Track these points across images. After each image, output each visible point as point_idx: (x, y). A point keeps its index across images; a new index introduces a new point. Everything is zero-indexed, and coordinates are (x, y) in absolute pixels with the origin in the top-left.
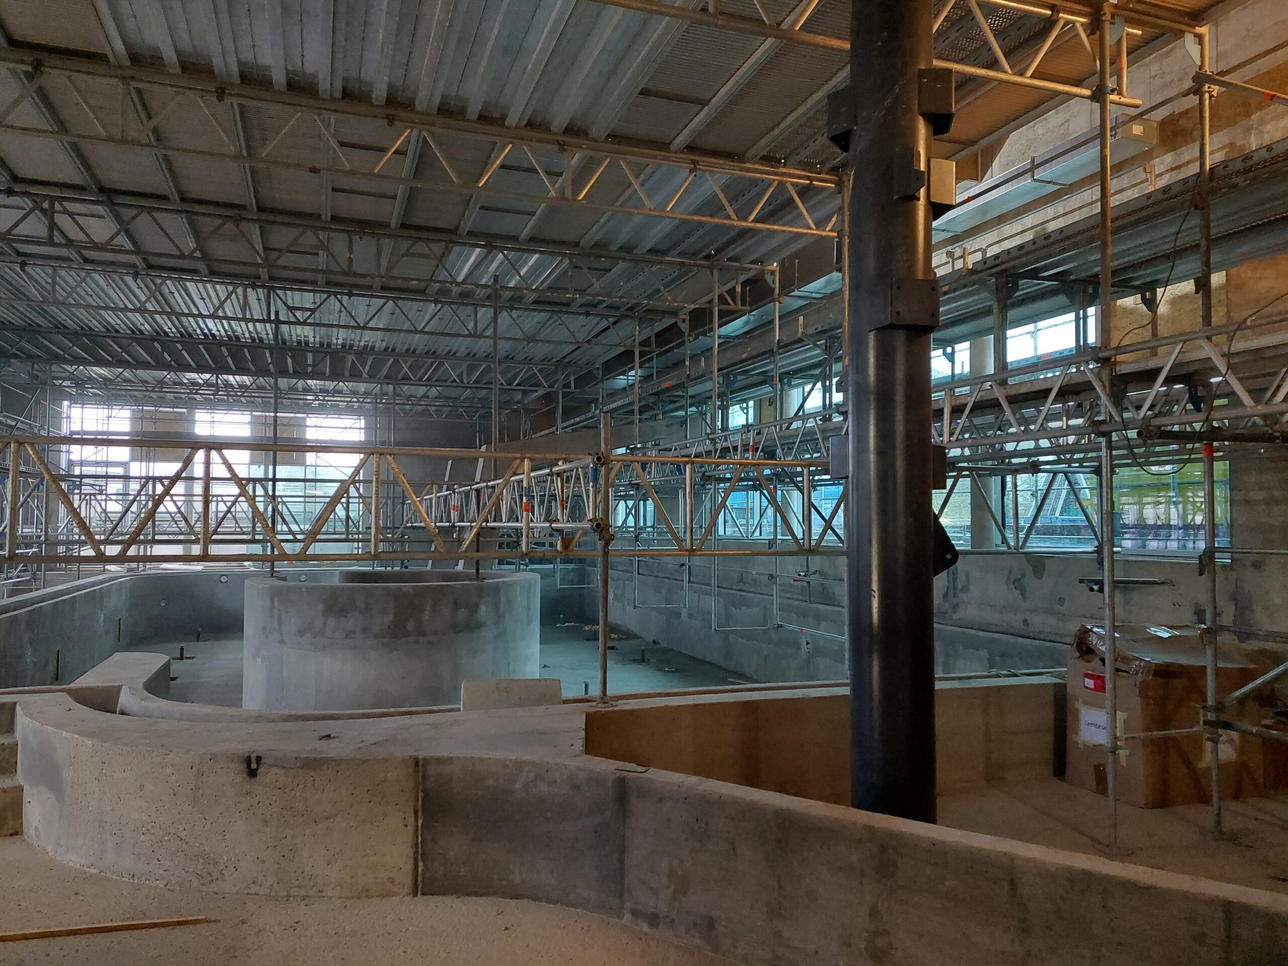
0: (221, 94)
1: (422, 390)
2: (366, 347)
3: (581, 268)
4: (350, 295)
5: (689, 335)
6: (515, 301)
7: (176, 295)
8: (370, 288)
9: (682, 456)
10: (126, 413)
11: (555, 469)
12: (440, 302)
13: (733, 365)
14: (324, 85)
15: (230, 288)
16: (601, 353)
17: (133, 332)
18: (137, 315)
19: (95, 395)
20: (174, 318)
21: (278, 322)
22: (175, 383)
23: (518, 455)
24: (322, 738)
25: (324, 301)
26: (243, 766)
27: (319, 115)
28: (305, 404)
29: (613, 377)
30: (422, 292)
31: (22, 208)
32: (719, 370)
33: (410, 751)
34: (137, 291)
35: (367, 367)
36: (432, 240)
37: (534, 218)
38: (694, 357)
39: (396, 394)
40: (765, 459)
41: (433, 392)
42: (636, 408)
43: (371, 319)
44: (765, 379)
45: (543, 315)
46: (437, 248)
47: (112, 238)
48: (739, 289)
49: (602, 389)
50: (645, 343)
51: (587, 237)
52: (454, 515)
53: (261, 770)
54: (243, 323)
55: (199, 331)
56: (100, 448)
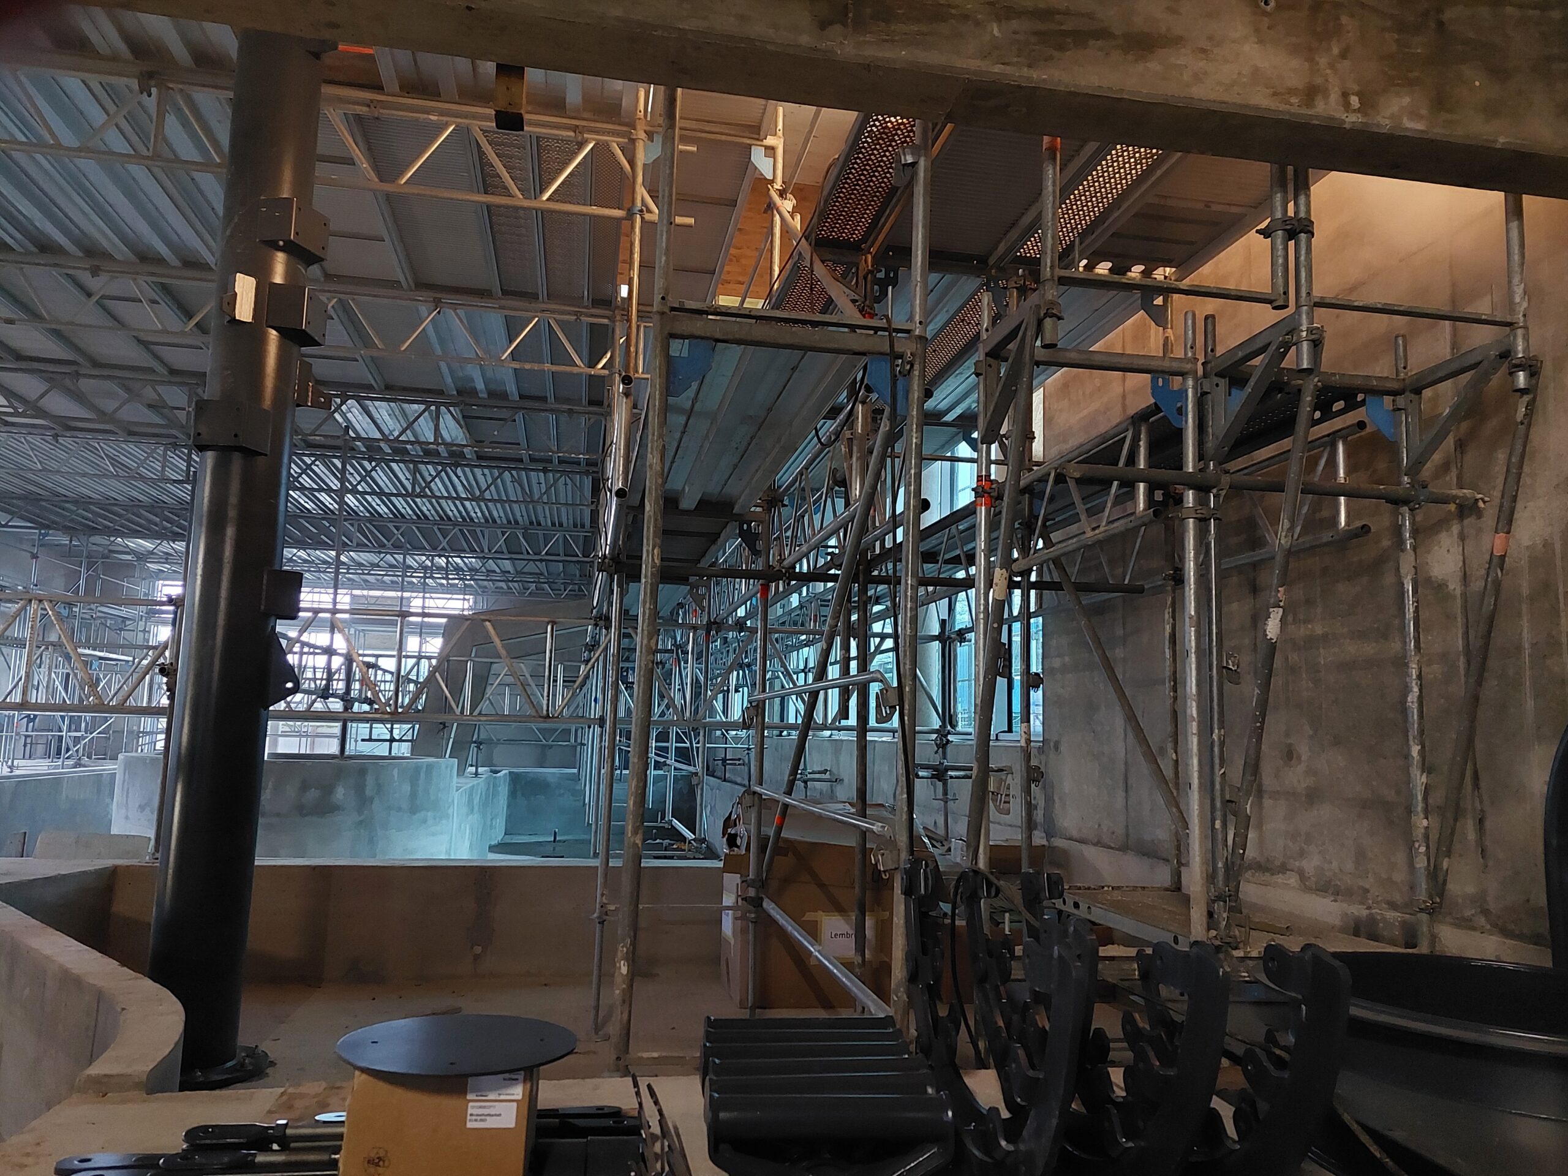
27: (135, 280)
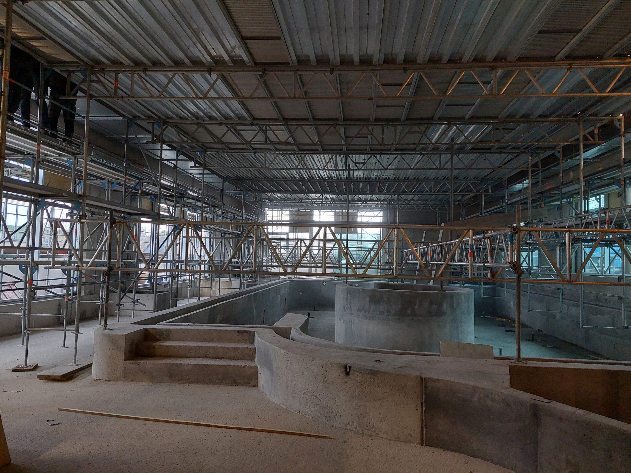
0: (332, 71)
1: (410, 197)
2: (385, 178)
3: (499, 129)
4: (381, 154)
5: (563, 159)
6: (461, 149)
7: (309, 161)
8: (389, 150)
9: (560, 228)
10: (288, 212)
11: (487, 235)
12: (422, 154)
13: (592, 175)
14: (376, 59)
15: (330, 156)
16: (507, 173)
17: (292, 178)
18: (294, 171)
19: (277, 205)
20: (308, 171)
21: (349, 170)
22: (306, 199)
23: (467, 228)
24: (376, 361)
25: (369, 158)
26: (343, 370)
27: (373, 73)
28: (357, 206)
29: (513, 185)
30: (414, 150)
31: (256, 130)
32: (584, 178)
33: (418, 374)
34: (295, 161)
35: (386, 187)
36: (420, 124)
37: (474, 107)
38: (566, 172)
39: (398, 199)
40: (616, 228)
41: (416, 197)
42: (529, 201)
43: (389, 166)
44: (614, 181)
45: (475, 155)
46: (423, 128)
47: (287, 140)
48: (596, 131)
49: (507, 192)
50: (535, 165)
51: (502, 113)
52: (429, 258)
53: (351, 373)
54: (334, 171)
55: (317, 176)
56: (278, 227)
